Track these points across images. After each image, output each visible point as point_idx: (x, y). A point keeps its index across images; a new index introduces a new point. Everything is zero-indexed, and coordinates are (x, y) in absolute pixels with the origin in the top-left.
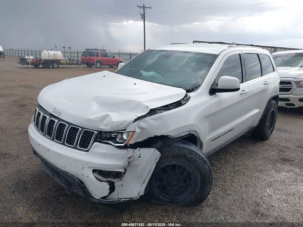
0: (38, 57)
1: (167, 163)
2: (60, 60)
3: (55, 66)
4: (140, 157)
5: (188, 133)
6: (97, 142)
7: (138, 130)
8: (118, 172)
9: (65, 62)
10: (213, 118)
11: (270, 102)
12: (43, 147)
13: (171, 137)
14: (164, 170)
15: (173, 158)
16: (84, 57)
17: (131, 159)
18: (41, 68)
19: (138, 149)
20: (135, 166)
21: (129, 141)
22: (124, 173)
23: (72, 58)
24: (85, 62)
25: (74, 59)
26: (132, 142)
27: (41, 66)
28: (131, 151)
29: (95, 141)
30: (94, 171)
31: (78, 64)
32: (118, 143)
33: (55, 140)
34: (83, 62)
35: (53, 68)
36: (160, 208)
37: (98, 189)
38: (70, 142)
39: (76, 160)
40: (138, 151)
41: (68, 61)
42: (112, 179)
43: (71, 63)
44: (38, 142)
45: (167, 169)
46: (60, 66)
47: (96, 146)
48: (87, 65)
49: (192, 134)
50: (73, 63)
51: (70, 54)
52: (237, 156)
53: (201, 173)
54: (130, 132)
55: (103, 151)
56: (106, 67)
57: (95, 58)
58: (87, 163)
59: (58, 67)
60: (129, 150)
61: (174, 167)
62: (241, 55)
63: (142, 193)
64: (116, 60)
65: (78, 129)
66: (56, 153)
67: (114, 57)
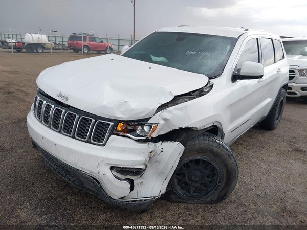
0: (19, 40)
1: (191, 158)
2: (45, 44)
3: (39, 51)
4: (162, 151)
5: (212, 124)
6: (113, 134)
7: (162, 122)
8: (139, 168)
9: (50, 46)
10: (235, 107)
11: (280, 91)
12: (48, 141)
13: (196, 129)
14: (187, 165)
15: (198, 152)
16: (70, 42)
17: (153, 154)
18: (24, 52)
19: (160, 142)
20: (156, 162)
21: (151, 134)
22: (145, 169)
23: (58, 43)
24: (72, 47)
25: (60, 44)
26: (154, 135)
27: (24, 50)
28: (152, 144)
29: (112, 133)
30: (112, 168)
31: (64, 49)
32: (138, 136)
33: (63, 132)
34: (69, 47)
35: (37, 52)
36: (182, 206)
37: (117, 188)
38: (81, 135)
39: (90, 156)
40: (160, 145)
41: (53, 45)
42: (131, 177)
43: (57, 47)
44: (41, 136)
45: (190, 164)
46: (45, 51)
47: (113, 140)
48: (74, 50)
49: (215, 126)
50: (60, 48)
51: (54, 38)
52: (248, 147)
53: (227, 168)
54: (153, 124)
55: (122, 146)
56: (94, 52)
57: (83, 43)
58: (104, 159)
59: (43, 52)
60: (150, 143)
61: (197, 162)
62: (259, 39)
63: (163, 192)
64: (105, 46)
65: (91, 120)
66: (66, 148)
67: (102, 42)
